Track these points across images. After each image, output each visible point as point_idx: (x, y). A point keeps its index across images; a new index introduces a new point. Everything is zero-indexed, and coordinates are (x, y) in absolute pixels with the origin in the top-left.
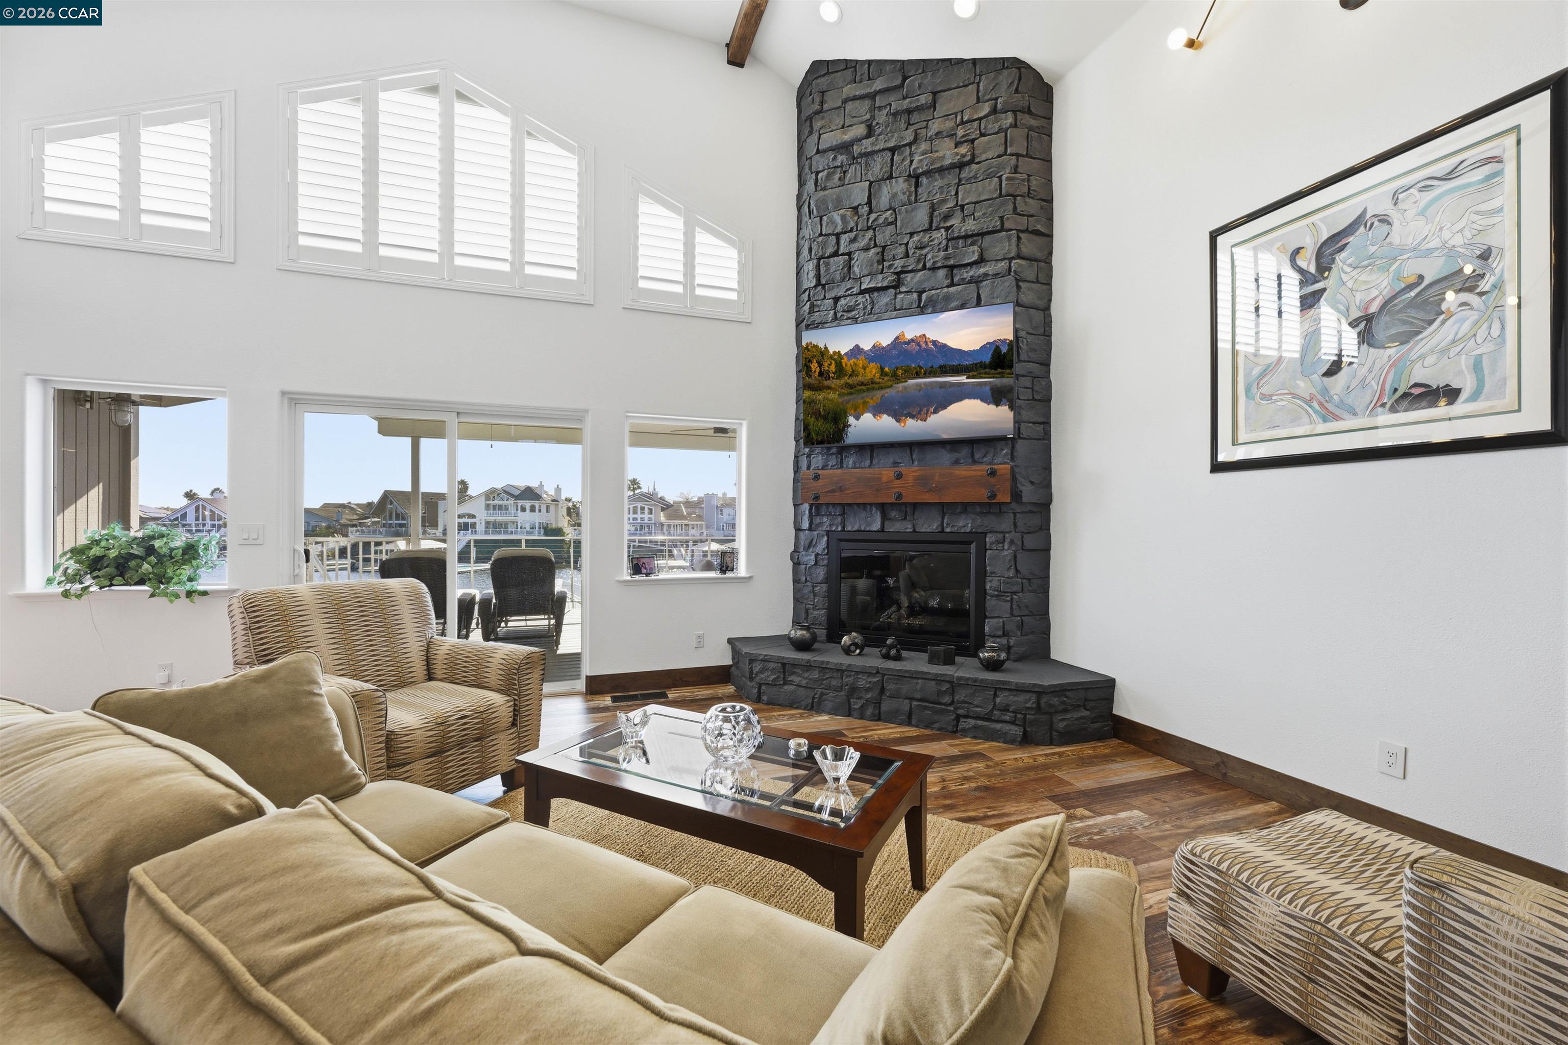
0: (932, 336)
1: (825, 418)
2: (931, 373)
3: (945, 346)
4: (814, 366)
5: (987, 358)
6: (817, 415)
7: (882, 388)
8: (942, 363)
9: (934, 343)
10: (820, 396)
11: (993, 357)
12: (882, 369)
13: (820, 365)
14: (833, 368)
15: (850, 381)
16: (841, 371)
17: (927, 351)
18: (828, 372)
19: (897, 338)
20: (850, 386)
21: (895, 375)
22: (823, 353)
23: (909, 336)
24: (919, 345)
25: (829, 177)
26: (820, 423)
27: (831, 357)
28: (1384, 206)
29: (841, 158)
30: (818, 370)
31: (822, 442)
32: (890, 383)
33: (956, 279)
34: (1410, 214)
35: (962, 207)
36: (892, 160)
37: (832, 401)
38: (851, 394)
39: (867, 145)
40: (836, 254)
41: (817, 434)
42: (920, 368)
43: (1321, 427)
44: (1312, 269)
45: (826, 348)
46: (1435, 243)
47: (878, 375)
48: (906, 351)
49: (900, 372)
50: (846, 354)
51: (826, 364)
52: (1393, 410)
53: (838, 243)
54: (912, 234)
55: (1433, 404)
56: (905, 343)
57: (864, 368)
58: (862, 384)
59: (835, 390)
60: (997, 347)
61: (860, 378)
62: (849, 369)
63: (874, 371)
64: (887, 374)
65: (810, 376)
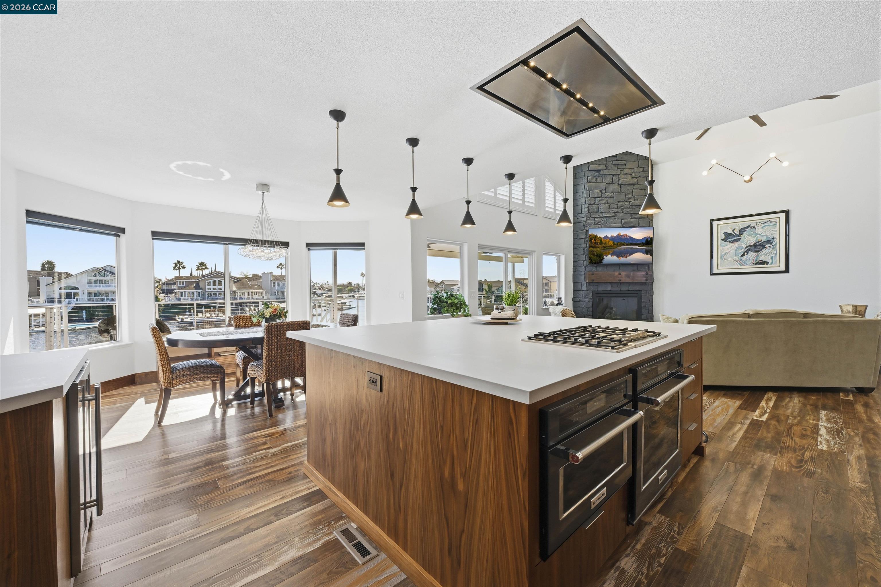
0: (628, 234)
1: (597, 256)
2: (627, 245)
3: (632, 237)
4: (593, 241)
5: (644, 242)
6: (594, 255)
7: (614, 248)
8: (631, 242)
9: (629, 236)
10: (595, 250)
11: (646, 241)
12: (614, 243)
13: (595, 240)
14: (599, 241)
15: (604, 246)
16: (601, 243)
17: (627, 238)
18: (597, 243)
19: (618, 234)
20: (604, 247)
21: (617, 244)
22: (596, 237)
23: (622, 234)
24: (624, 237)
25: (592, 179)
26: (595, 257)
27: (598, 238)
28: (754, 225)
29: (596, 174)
30: (594, 242)
31: (595, 263)
32: (616, 247)
33: (632, 217)
34: (760, 227)
35: (634, 196)
36: (613, 178)
37: (599, 251)
38: (605, 249)
39: (606, 172)
40: (594, 204)
41: (594, 260)
42: (625, 243)
43: (740, 267)
44: (738, 234)
45: (597, 235)
46: (764, 234)
47: (613, 244)
48: (621, 238)
49: (619, 244)
50: (603, 238)
51: (597, 240)
52: (756, 265)
53: (595, 201)
54: (619, 202)
55: (764, 264)
56: (621, 236)
57: (609, 242)
58: (608, 247)
59: (600, 248)
60: (647, 239)
61: (607, 245)
62: (604, 242)
63: (611, 243)
64: (615, 244)
65: (591, 243)
